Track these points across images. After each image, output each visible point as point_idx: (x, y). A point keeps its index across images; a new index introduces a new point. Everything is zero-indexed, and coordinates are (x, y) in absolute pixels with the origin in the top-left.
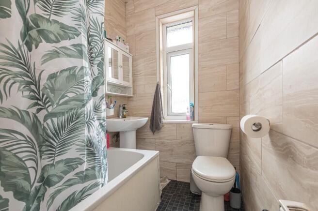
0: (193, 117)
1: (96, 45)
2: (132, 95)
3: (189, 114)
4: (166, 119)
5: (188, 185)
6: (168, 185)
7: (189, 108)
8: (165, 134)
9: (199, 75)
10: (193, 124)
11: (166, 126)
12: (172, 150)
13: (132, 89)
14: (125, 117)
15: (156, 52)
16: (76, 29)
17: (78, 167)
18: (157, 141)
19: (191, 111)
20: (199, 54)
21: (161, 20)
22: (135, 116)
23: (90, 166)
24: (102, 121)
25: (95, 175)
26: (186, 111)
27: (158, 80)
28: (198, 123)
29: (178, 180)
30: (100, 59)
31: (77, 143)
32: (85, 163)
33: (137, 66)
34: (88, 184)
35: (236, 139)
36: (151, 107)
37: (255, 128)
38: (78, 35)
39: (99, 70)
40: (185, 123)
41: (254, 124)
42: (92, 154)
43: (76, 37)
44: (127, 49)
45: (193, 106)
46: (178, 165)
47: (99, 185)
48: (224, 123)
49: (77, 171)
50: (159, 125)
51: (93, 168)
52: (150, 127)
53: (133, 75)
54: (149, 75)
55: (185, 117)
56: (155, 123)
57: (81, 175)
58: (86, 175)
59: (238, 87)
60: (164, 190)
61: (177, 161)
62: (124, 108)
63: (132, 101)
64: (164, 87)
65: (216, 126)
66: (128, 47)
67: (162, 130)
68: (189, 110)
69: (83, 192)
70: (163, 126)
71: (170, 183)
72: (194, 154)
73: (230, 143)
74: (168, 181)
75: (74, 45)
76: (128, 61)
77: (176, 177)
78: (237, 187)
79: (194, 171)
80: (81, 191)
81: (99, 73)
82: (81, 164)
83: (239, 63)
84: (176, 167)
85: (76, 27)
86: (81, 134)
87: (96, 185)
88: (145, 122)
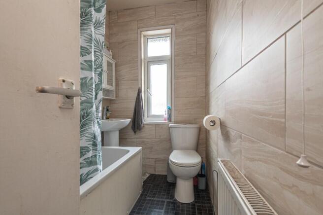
0: (170, 119)
1: (98, 59)
2: (115, 98)
3: (166, 116)
4: (147, 120)
5: (166, 176)
6: (148, 178)
7: (167, 110)
8: (145, 134)
9: (175, 83)
10: (170, 125)
11: (146, 127)
12: (152, 148)
13: (115, 93)
14: (108, 119)
15: (138, 60)
16: (88, 49)
17: (86, 154)
18: (137, 140)
19: (168, 114)
20: (175, 65)
21: (142, 32)
22: (118, 118)
23: (94, 154)
24: (99, 120)
25: (96, 162)
26: (164, 113)
27: (140, 86)
28: (174, 123)
29: (156, 174)
30: (100, 70)
31: (87, 135)
32: (91, 151)
33: (120, 71)
34: (92, 168)
35: (203, 136)
36: (133, 109)
37: (212, 124)
38: (89, 54)
39: (99, 78)
40: (163, 124)
41: (211, 121)
42: (95, 145)
43: (87, 55)
44: (111, 55)
45: (170, 109)
46: (157, 160)
47: (98, 170)
48: (194, 124)
49: (85, 157)
50: (140, 125)
51: (95, 156)
52: (132, 127)
53: (116, 79)
54: (132, 80)
55: (163, 119)
56: (137, 123)
57: (88, 160)
58: (91, 161)
59: (205, 95)
60: (145, 182)
61: (156, 157)
62: (108, 110)
63: (114, 103)
64: (144, 92)
65: (188, 126)
66: (111, 53)
67: (143, 130)
68: (167, 113)
69: (88, 174)
70: (144, 127)
71: (149, 176)
72: (170, 149)
73: (199, 139)
74: (148, 175)
75: (86, 61)
76: (112, 66)
77: (155, 171)
78: (203, 173)
79: (171, 161)
80: (87, 173)
81: (99, 81)
82: (88, 152)
83: (206, 75)
84: (155, 162)
85: (88, 47)
86: (90, 128)
87: (97, 170)
88: (128, 123)
